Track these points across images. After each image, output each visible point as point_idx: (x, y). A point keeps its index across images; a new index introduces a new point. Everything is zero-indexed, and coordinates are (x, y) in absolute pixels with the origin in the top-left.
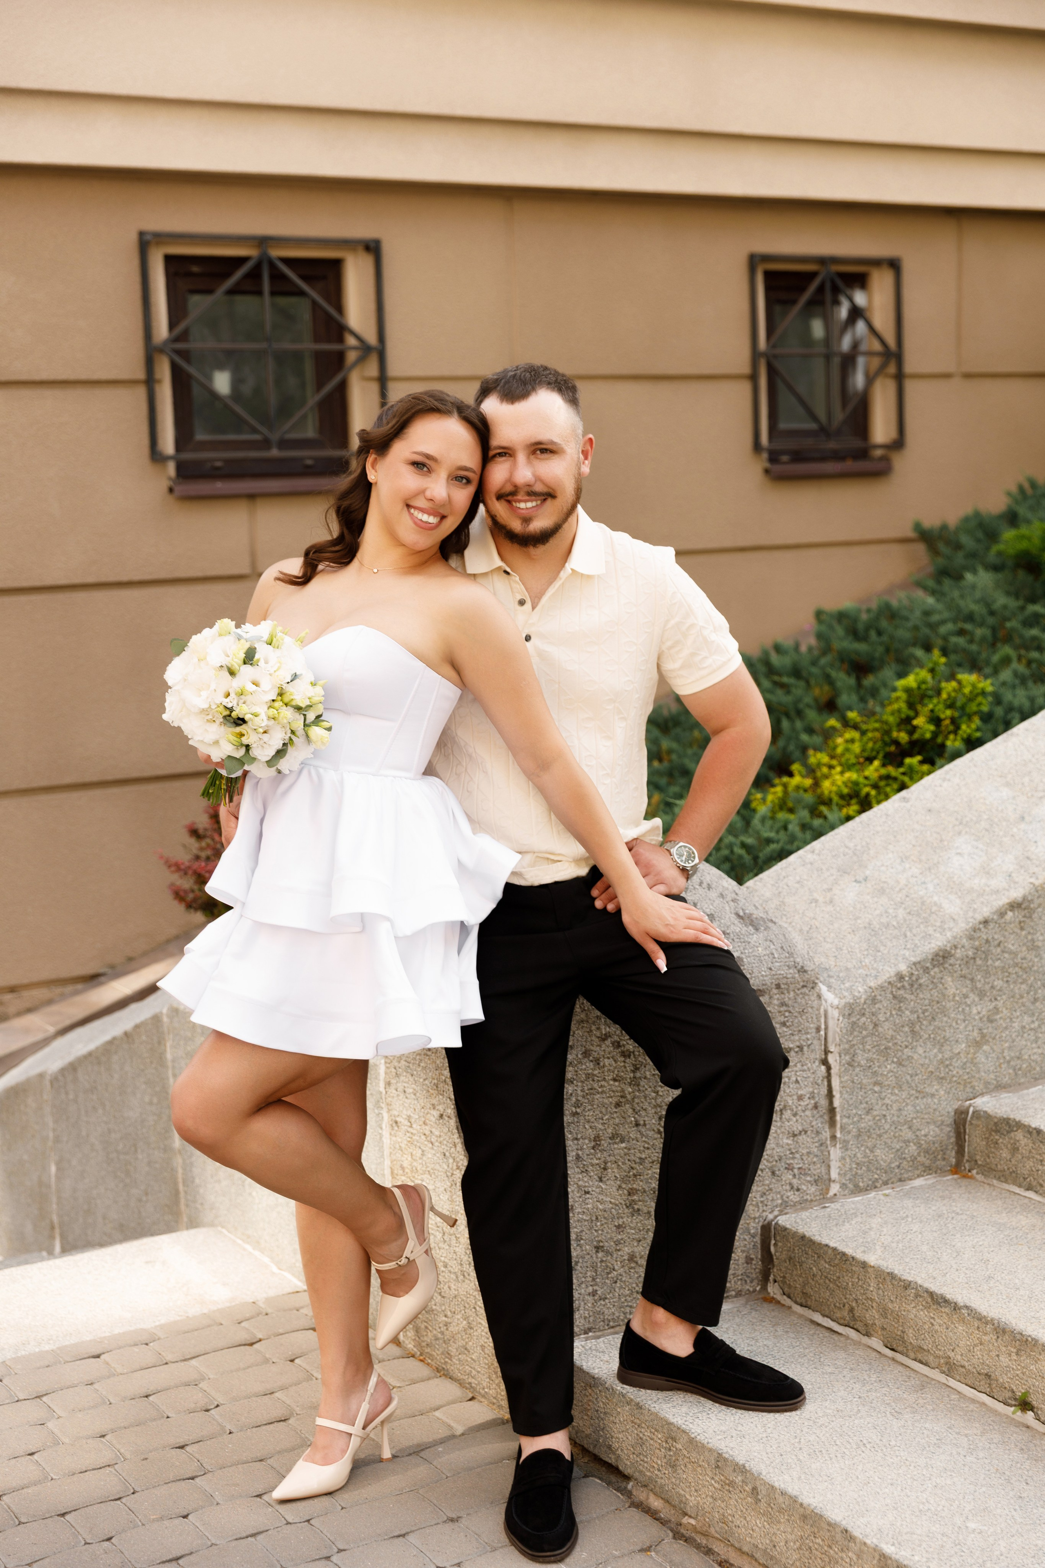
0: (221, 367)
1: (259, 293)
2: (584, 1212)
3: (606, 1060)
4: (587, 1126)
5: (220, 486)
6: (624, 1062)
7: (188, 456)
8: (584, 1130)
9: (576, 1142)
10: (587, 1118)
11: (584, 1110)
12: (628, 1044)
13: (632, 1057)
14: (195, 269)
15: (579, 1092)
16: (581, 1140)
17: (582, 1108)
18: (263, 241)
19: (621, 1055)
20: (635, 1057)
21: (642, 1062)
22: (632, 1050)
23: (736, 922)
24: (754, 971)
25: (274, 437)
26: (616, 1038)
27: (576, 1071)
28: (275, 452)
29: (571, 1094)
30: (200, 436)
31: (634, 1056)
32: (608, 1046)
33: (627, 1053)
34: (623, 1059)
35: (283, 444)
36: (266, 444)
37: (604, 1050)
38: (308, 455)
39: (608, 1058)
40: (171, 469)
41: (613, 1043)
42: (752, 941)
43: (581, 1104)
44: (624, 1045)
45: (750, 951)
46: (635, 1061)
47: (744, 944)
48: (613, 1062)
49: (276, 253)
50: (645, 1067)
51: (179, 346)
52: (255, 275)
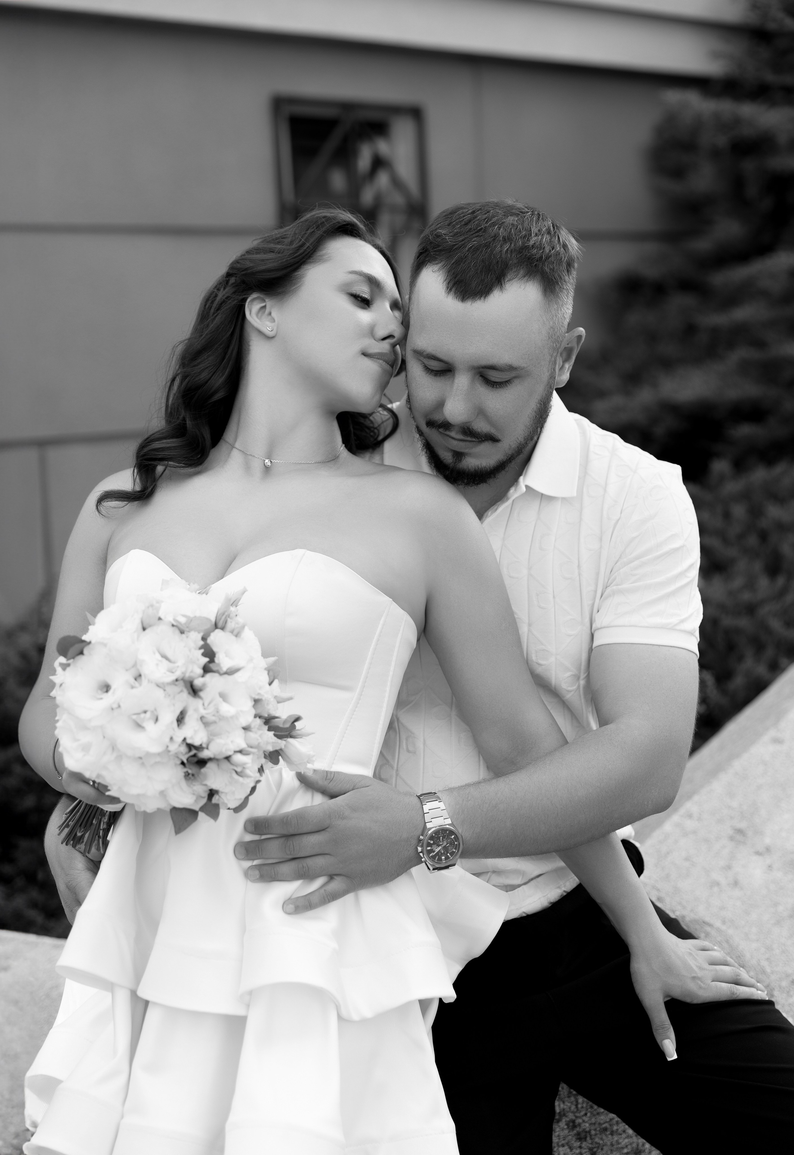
3: (561, 1149)
6: (580, 1147)
12: (584, 1121)
13: (588, 1139)
19: (577, 1139)
20: (591, 1139)
21: (599, 1144)
22: (588, 1129)
26: (571, 1116)
31: (591, 1136)
32: (563, 1129)
33: (583, 1135)
34: (578, 1144)
37: (559, 1136)
39: (563, 1146)
41: (567, 1124)
44: (579, 1125)
46: (592, 1144)
48: (568, 1150)
50: (602, 1149)
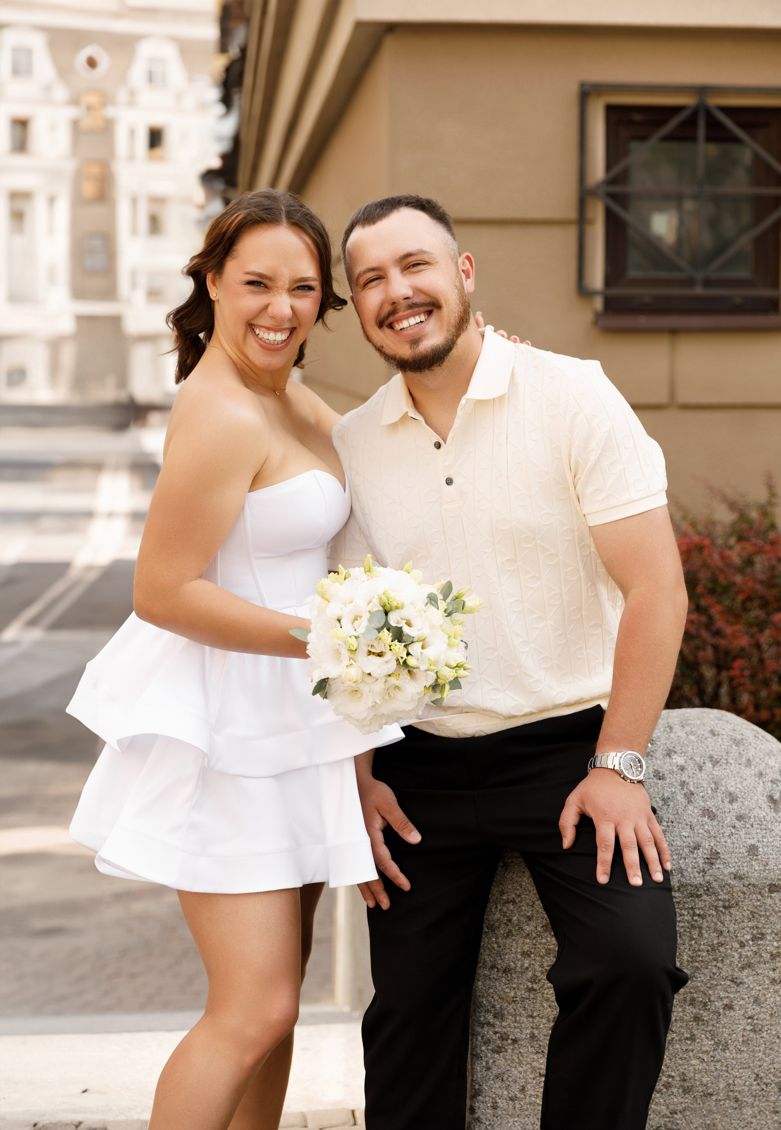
0: (660, 209)
1: (693, 139)
2: (537, 1095)
4: (545, 1005)
5: (643, 321)
7: (616, 292)
8: (541, 1008)
9: (531, 1019)
10: (545, 996)
11: (542, 987)
14: (637, 117)
15: (537, 967)
16: (538, 1018)
17: (540, 984)
18: (702, 90)
23: (764, 805)
24: (770, 863)
25: (699, 275)
27: (535, 945)
28: (699, 290)
29: (527, 968)
30: (633, 273)
35: (708, 283)
36: (690, 282)
38: (737, 294)
40: (598, 303)
42: (776, 830)
43: (540, 981)
45: (770, 840)
47: (764, 831)
49: (714, 101)
51: (615, 189)
52: (691, 122)
